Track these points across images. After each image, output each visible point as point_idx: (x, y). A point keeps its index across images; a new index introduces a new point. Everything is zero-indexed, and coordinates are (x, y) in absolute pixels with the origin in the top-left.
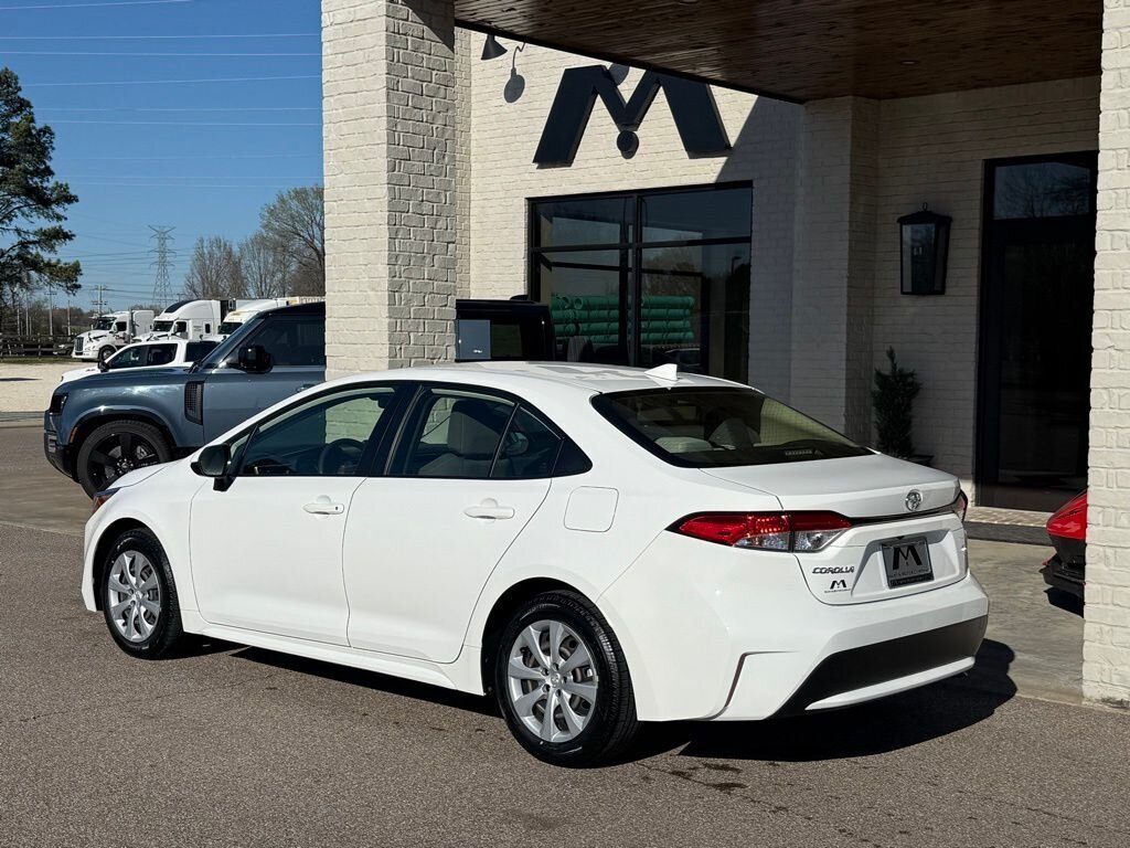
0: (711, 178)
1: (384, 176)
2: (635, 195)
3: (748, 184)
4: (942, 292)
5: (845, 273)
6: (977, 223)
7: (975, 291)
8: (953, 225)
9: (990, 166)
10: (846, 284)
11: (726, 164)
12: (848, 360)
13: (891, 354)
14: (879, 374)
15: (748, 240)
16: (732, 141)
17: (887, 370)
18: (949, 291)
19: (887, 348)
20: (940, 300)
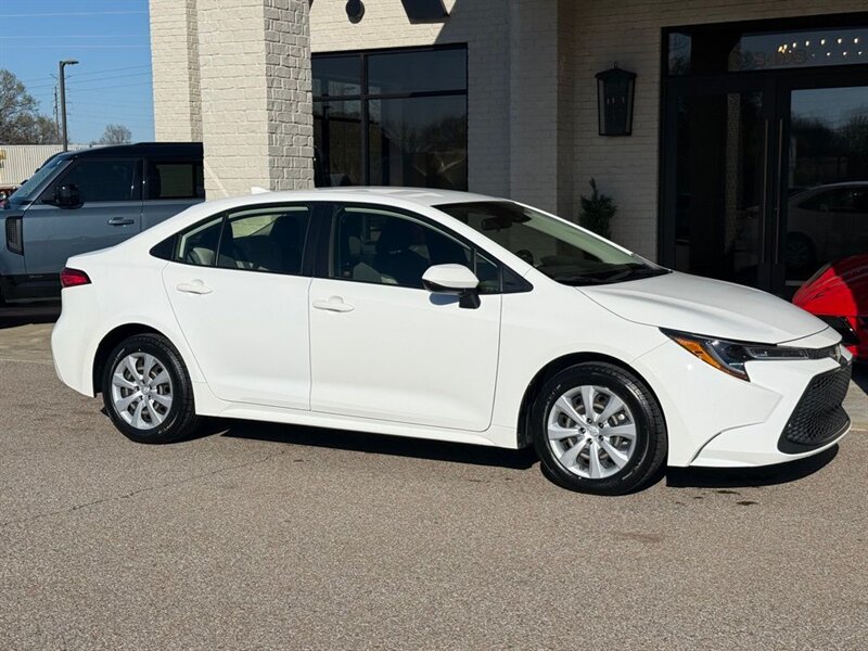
0: (431, 41)
1: (262, 34)
2: (362, 54)
3: (464, 46)
4: (629, 134)
5: (555, 119)
6: (657, 78)
7: (656, 133)
8: (637, 80)
9: (666, 32)
10: (555, 128)
11: (444, 28)
12: (558, 189)
13: (593, 183)
14: (584, 201)
15: (465, 92)
16: (449, 9)
17: (589, 195)
18: (634, 132)
19: (589, 179)
20: (628, 140)
